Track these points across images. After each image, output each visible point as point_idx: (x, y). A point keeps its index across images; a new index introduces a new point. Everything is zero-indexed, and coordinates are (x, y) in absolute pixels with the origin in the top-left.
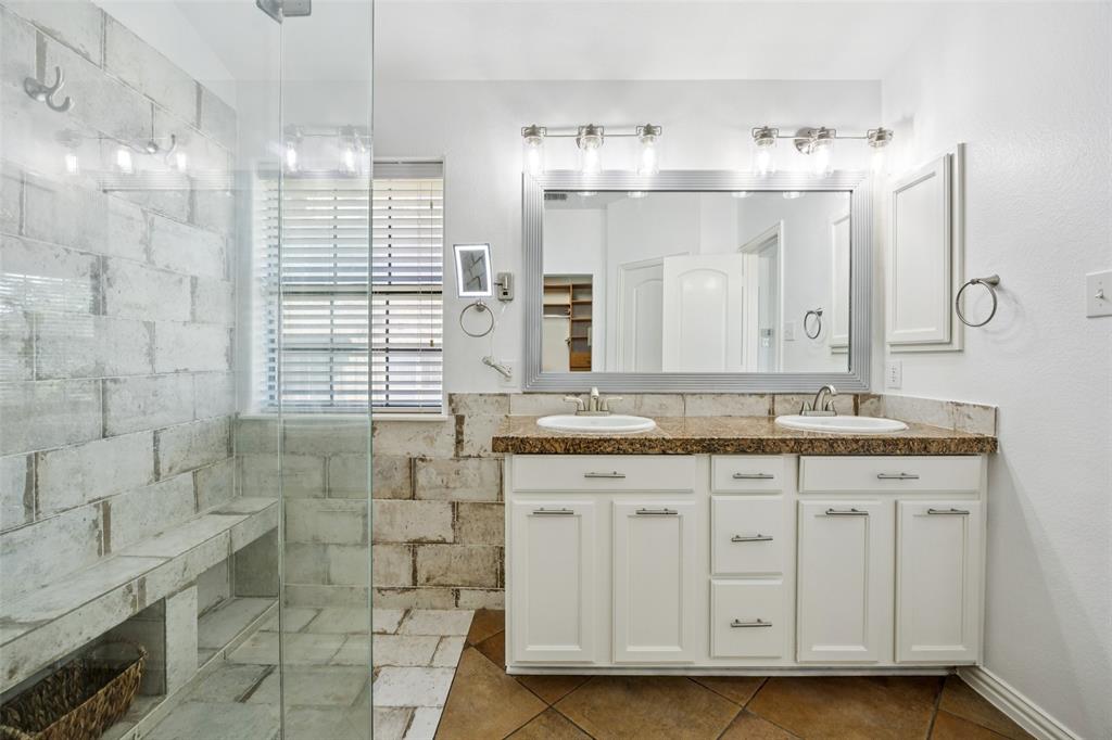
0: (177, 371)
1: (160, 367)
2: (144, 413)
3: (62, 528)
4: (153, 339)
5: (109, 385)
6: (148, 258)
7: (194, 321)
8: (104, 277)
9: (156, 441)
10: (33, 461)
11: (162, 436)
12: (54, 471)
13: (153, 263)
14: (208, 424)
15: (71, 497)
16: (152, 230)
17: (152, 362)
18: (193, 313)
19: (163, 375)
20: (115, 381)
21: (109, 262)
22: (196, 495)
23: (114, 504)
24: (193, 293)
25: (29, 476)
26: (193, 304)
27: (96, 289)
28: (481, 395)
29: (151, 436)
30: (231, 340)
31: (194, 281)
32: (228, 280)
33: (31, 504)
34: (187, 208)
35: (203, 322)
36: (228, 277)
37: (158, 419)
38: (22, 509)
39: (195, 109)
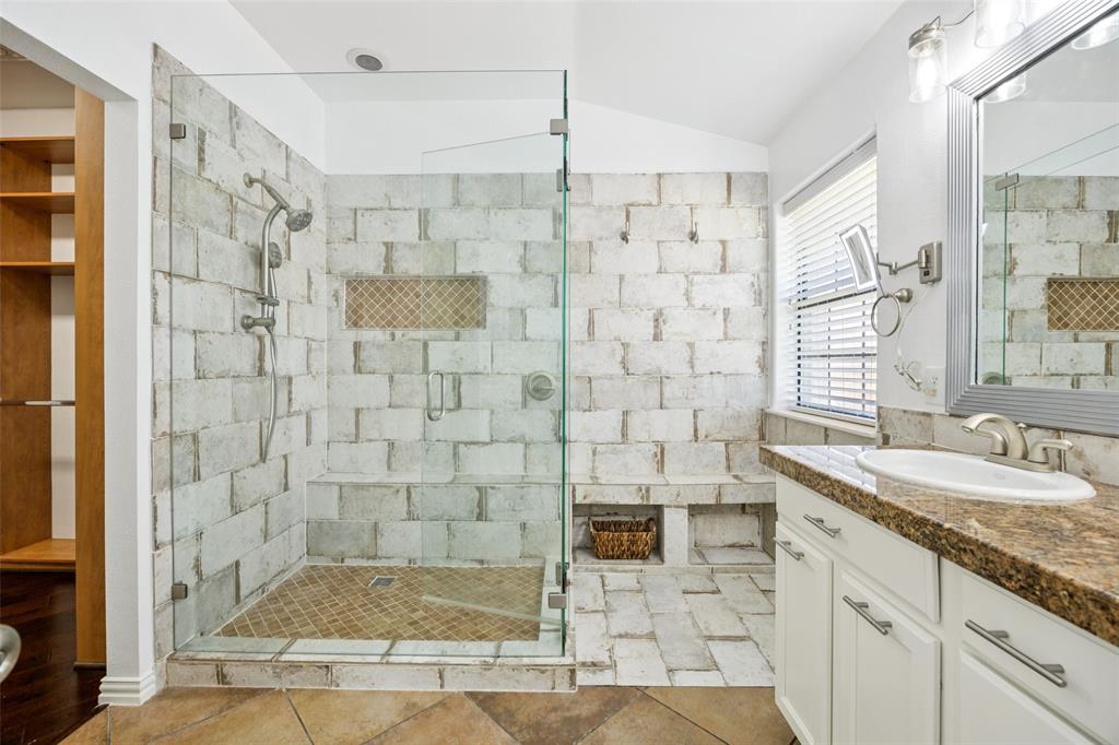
0: (712, 373)
1: (698, 370)
2: (687, 398)
3: (638, 451)
4: (693, 353)
5: (664, 379)
6: (689, 304)
7: (726, 339)
8: (661, 320)
9: (695, 416)
10: (625, 413)
11: (700, 414)
12: (635, 421)
13: (693, 306)
14: (739, 412)
15: (643, 436)
16: (692, 285)
17: (692, 367)
18: (725, 333)
19: (702, 375)
20: (668, 378)
21: (664, 311)
22: (728, 459)
23: (667, 446)
24: (725, 320)
25: (623, 420)
26: (726, 327)
27: (656, 327)
28: (905, 411)
29: (692, 412)
30: (763, 350)
31: (726, 312)
32: (760, 305)
33: (624, 434)
34: (720, 263)
35: (735, 339)
36: (760, 302)
37: (697, 404)
38: (620, 436)
39: (726, 193)
